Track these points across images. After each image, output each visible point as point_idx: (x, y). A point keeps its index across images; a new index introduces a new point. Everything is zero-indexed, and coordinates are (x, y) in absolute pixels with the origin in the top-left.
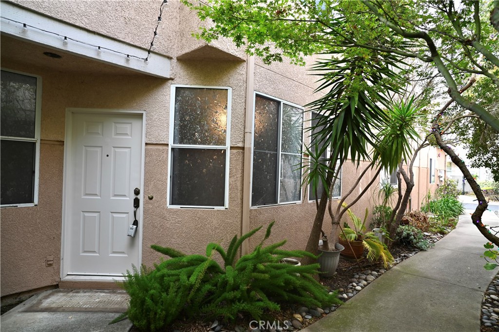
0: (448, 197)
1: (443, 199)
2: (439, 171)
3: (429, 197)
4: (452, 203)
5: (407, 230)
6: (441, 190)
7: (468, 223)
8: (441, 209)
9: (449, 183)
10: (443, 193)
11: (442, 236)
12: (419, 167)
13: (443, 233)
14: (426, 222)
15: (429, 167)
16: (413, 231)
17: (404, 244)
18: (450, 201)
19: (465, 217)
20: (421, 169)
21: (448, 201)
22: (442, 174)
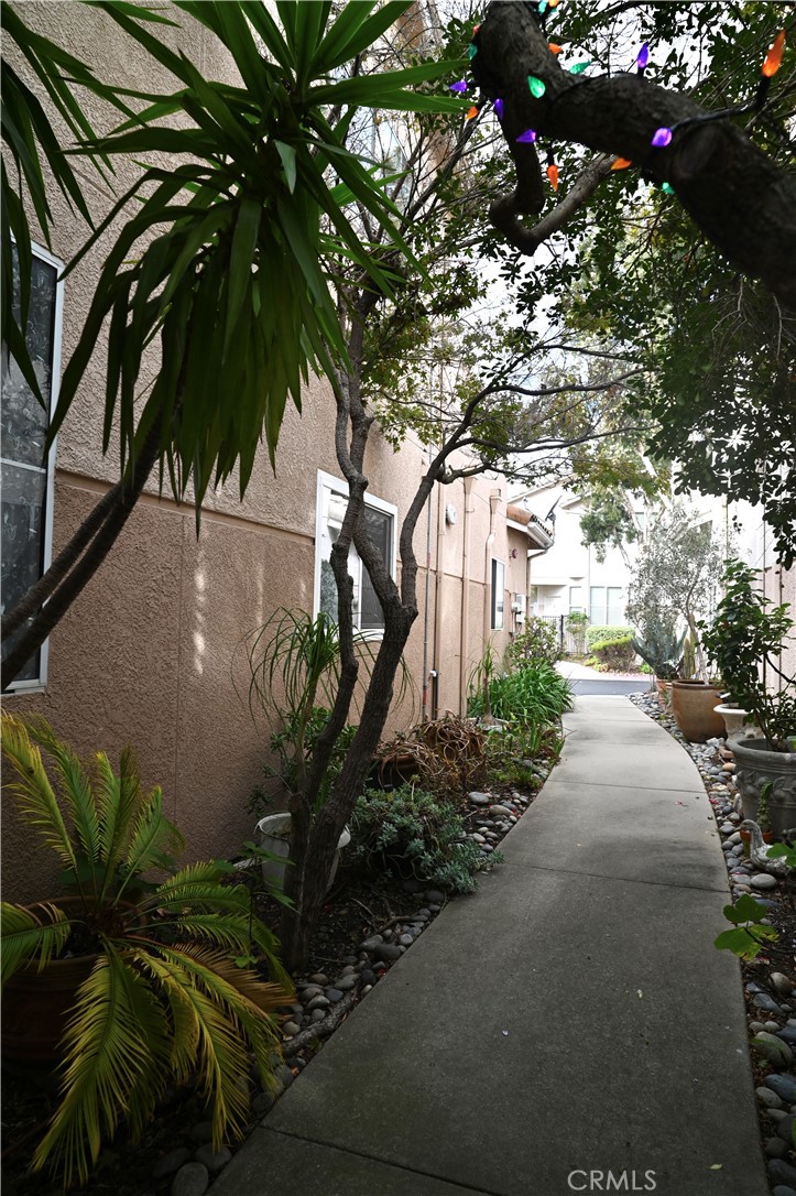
0: (534, 666)
1: (524, 670)
2: (513, 597)
3: (488, 668)
4: (546, 681)
5: (398, 811)
6: (518, 647)
7: (587, 739)
8: (518, 702)
9: (536, 626)
10: (522, 656)
11: (524, 799)
12: (462, 579)
13: (529, 788)
14: (478, 755)
15: (490, 582)
16: (422, 813)
17: (389, 873)
18: (542, 676)
19: (576, 720)
20: (468, 584)
21: (535, 677)
22: (522, 607)
